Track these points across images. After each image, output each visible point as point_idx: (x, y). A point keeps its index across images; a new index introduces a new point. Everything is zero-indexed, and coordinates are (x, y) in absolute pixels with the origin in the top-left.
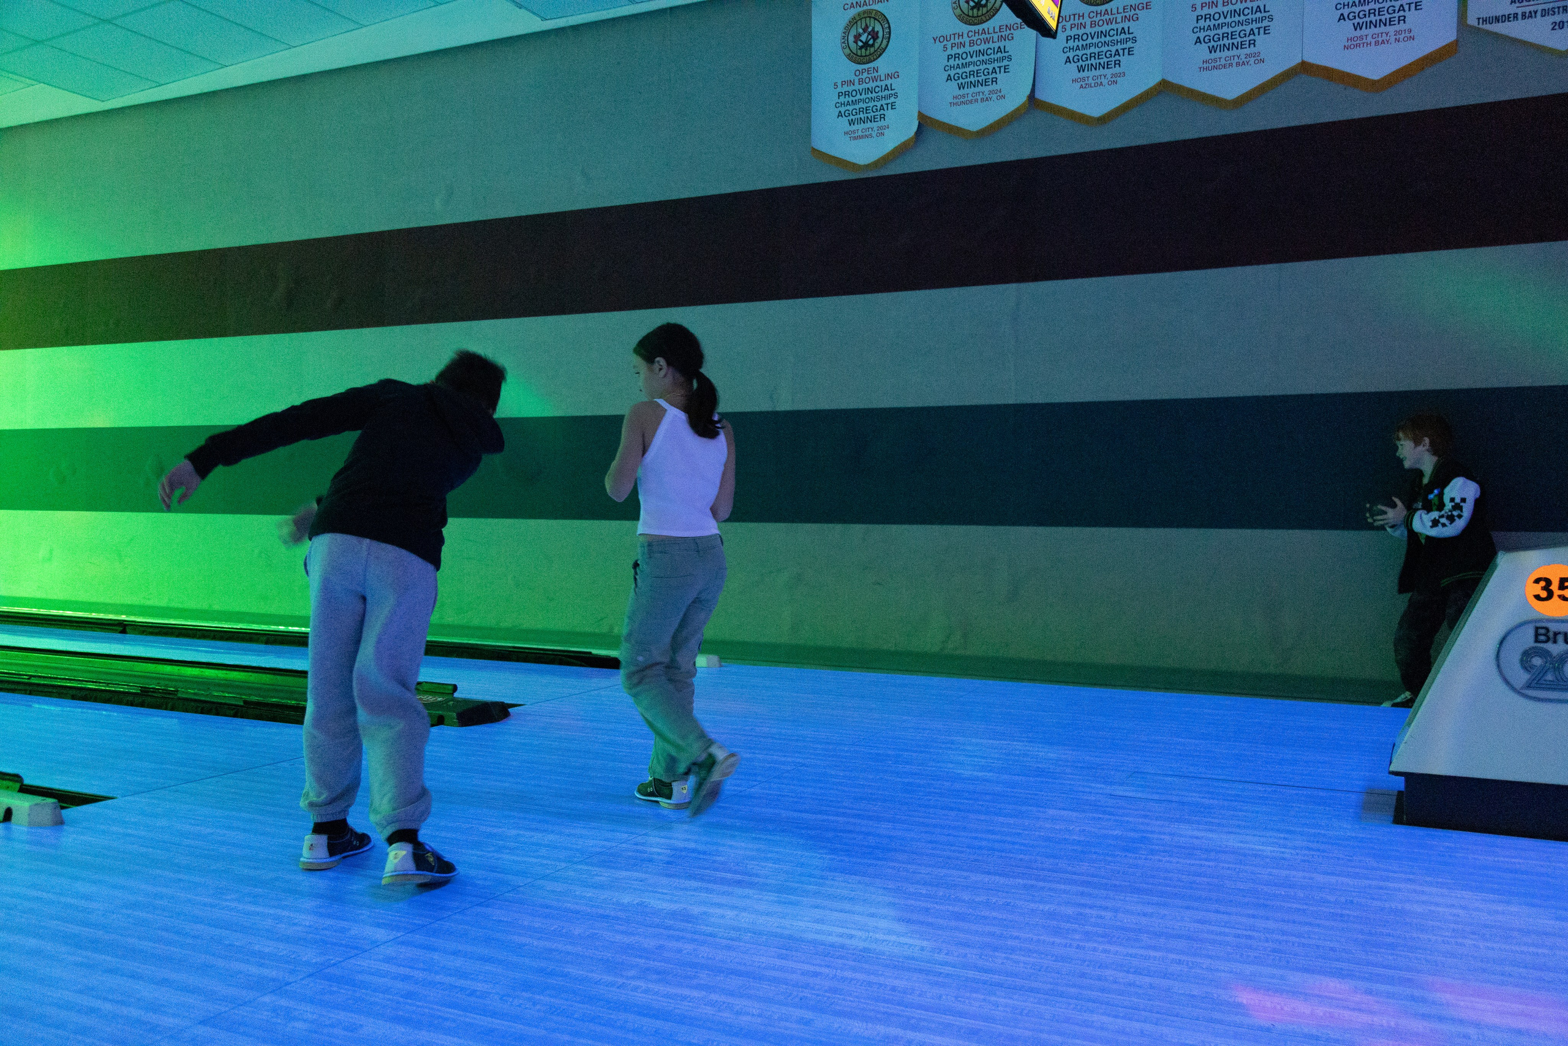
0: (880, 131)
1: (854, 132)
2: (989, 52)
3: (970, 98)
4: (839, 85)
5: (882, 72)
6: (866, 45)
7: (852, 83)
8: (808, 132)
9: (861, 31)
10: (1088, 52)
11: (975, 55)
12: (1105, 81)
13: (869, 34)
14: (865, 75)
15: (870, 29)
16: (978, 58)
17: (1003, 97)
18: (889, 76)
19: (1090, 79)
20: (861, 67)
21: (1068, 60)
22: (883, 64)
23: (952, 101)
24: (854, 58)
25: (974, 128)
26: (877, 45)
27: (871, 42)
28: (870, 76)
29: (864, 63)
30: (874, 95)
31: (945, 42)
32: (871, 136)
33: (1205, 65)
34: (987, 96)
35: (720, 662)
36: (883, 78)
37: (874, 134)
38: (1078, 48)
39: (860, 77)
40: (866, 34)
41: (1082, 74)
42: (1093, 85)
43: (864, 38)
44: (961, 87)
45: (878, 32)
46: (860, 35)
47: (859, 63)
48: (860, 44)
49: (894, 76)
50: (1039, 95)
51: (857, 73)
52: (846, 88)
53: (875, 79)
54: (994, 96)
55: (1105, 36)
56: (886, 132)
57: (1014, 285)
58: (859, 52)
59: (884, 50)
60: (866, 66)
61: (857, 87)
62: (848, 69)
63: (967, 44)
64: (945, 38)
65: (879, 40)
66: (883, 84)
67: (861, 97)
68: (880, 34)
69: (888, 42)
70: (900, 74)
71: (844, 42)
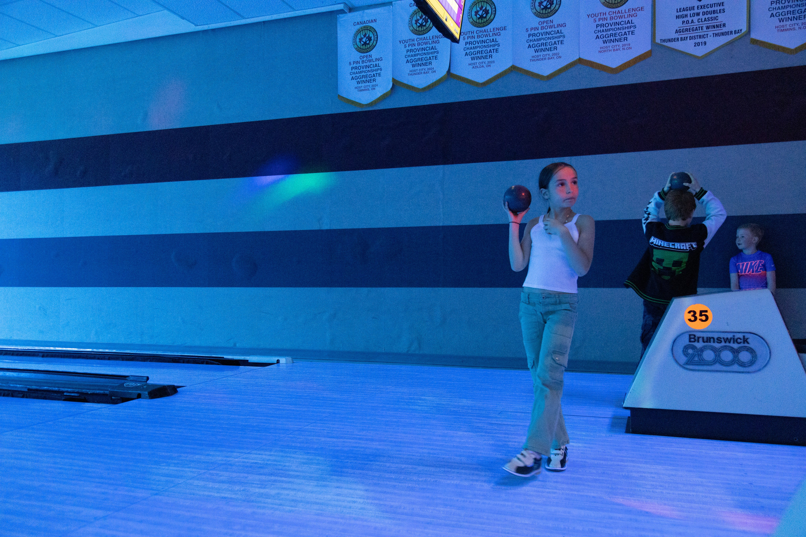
0: (373, 87)
1: (360, 87)
2: (427, 49)
4: (352, 63)
5: (374, 58)
6: (365, 44)
7: (359, 63)
8: (336, 87)
9: (363, 36)
10: (476, 50)
11: (420, 51)
12: (484, 65)
13: (367, 38)
14: (365, 59)
15: (367, 36)
18: (377, 59)
19: (478, 64)
20: (363, 55)
22: (374, 53)
23: (409, 73)
24: (359, 50)
25: (421, 87)
26: (371, 44)
27: (368, 42)
28: (367, 59)
30: (370, 69)
31: (405, 43)
32: (368, 90)
34: (427, 71)
35: (292, 360)
36: (374, 60)
37: (370, 89)
38: (471, 48)
39: (363, 59)
40: (365, 38)
41: (473, 61)
42: (479, 67)
43: (364, 40)
45: (371, 37)
46: (362, 39)
47: (361, 53)
48: (362, 43)
49: (380, 59)
50: (452, 71)
51: (361, 58)
52: (355, 65)
53: (370, 61)
56: (376, 88)
57: (441, 166)
58: (362, 47)
59: (375, 46)
60: (365, 54)
61: (361, 64)
62: (356, 56)
64: (405, 41)
65: (372, 41)
66: (374, 63)
67: (363, 70)
68: (373, 38)
69: (377, 42)
70: (383, 59)
71: (354, 42)
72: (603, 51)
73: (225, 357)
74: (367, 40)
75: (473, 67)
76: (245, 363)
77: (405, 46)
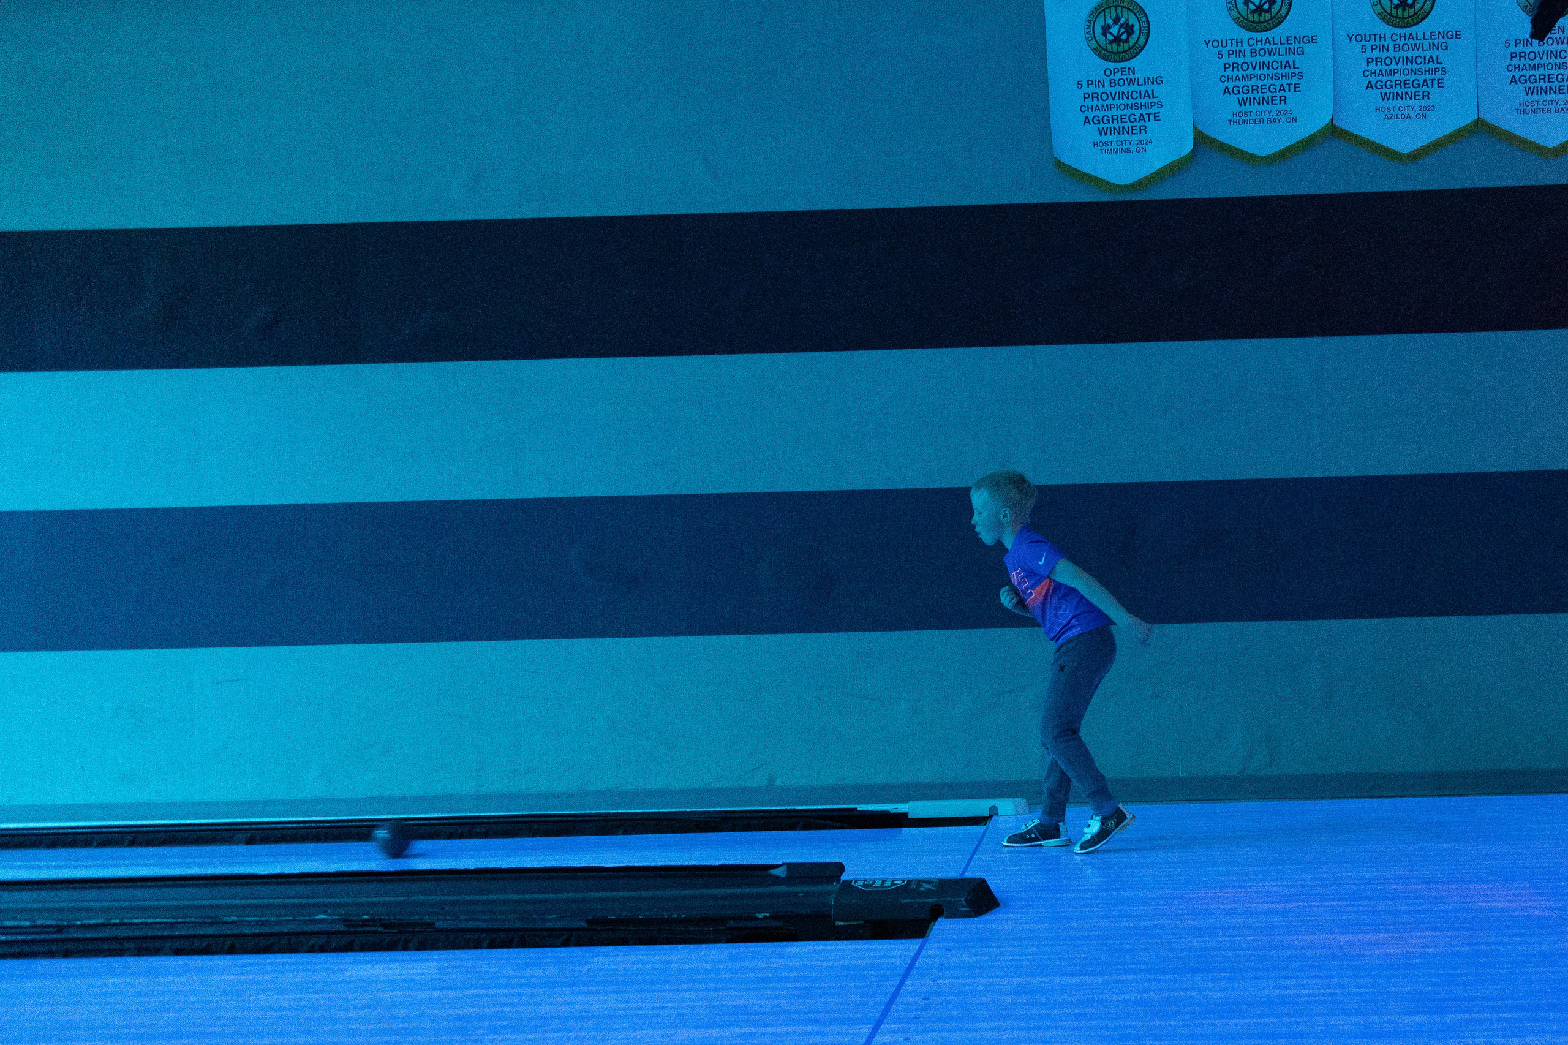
0: (1141, 146)
1: (1106, 143)
3: (1254, 117)
4: (1085, 84)
5: (1140, 75)
6: (1117, 39)
7: (1100, 83)
8: (1046, 137)
9: (1110, 22)
12: (1413, 114)
13: (1121, 26)
14: (1118, 76)
15: (1122, 21)
18: (1148, 80)
19: (1396, 109)
20: (1112, 66)
22: (1141, 65)
23: (1231, 118)
24: (1103, 53)
25: (1263, 153)
26: (1132, 41)
27: (1124, 37)
28: (1124, 77)
29: (1115, 62)
30: (1131, 101)
31: (1220, 48)
32: (1128, 150)
33: (1522, 108)
35: (1030, 809)
36: (1141, 81)
37: (1133, 149)
38: (1381, 73)
39: (1112, 77)
40: (1117, 27)
41: (1386, 103)
42: (1399, 116)
43: (1115, 30)
45: (1133, 26)
46: (1109, 27)
47: (1110, 61)
48: (1110, 37)
49: (1157, 80)
50: (1337, 123)
51: (1108, 72)
52: (1092, 89)
53: (1131, 82)
54: (1283, 119)
56: (1149, 147)
57: (1316, 340)
58: (1109, 47)
59: (1143, 48)
60: (1120, 65)
61: (1107, 89)
62: (1096, 67)
63: (1248, 54)
64: (1220, 43)
65: (1135, 36)
66: (1143, 89)
67: (1114, 102)
68: (1136, 28)
69: (1147, 39)
70: (1164, 79)
71: (1088, 33)
73: (861, 807)
74: (1122, 30)
75: (1386, 117)
76: (899, 821)
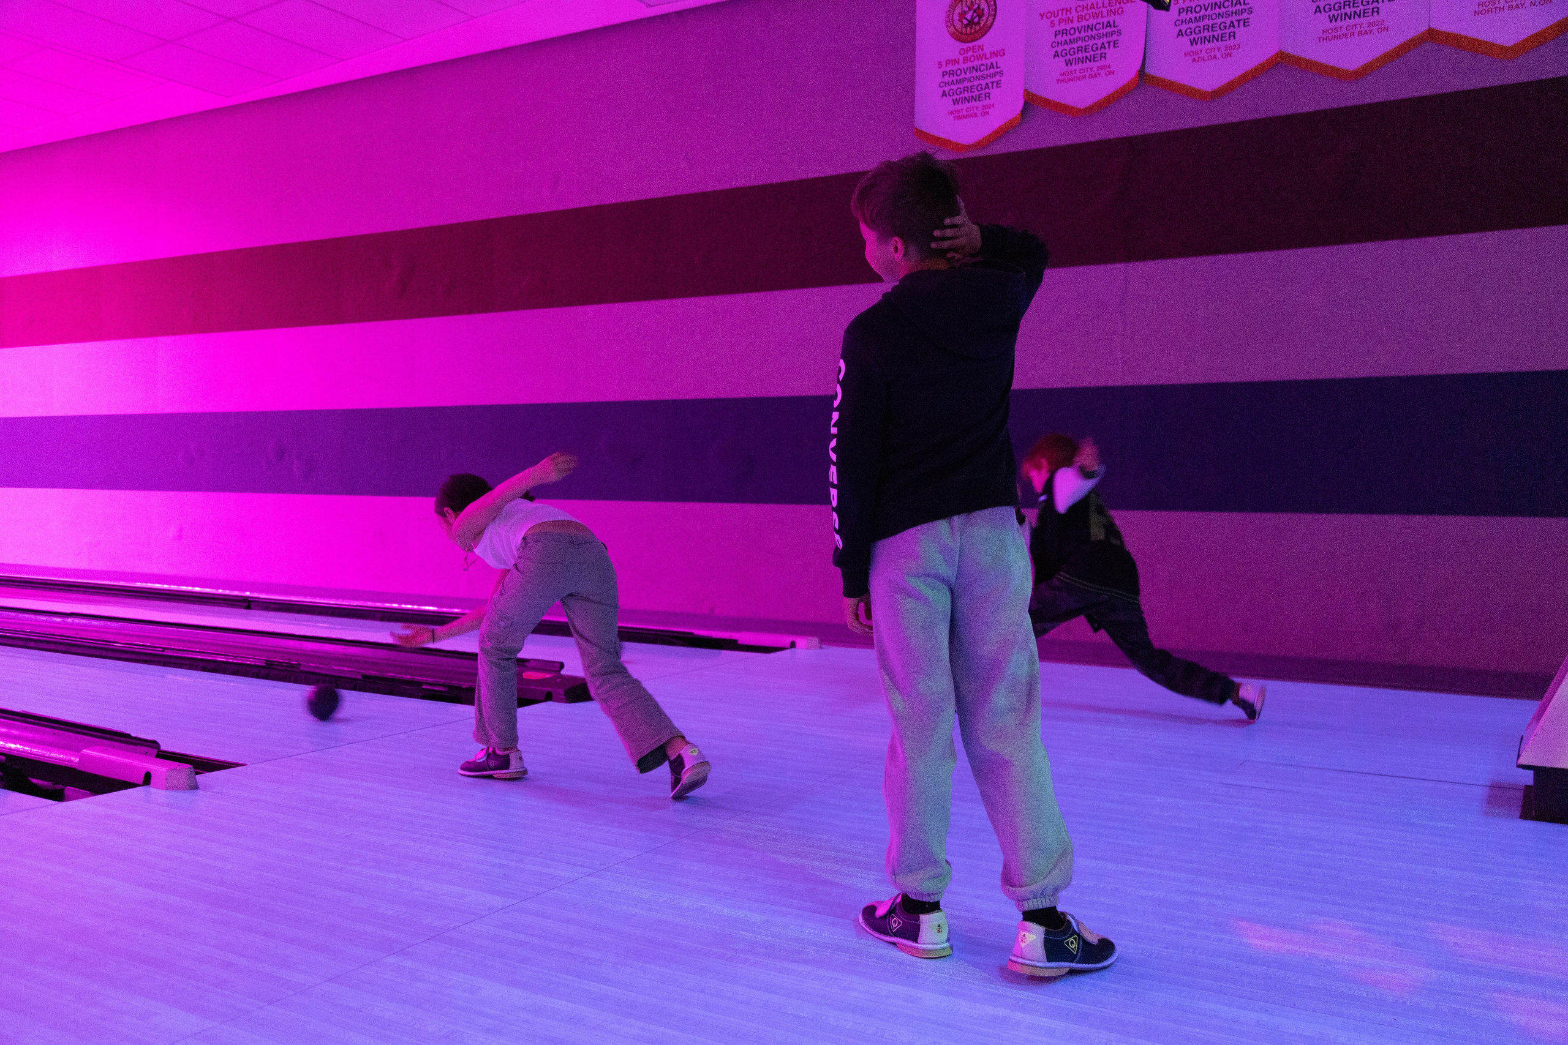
0: (985, 111)
1: (958, 111)
2: (1098, 26)
3: (1078, 74)
4: (944, 64)
5: (987, 51)
6: (971, 23)
7: (956, 62)
8: (912, 113)
9: (966, 9)
11: (1083, 30)
12: (1218, 55)
13: (974, 12)
14: (970, 53)
15: (976, 7)
16: (1087, 34)
17: (1112, 73)
18: (995, 54)
19: (1203, 52)
20: (965, 46)
21: (1180, 33)
22: (989, 42)
23: (1059, 77)
24: (958, 37)
25: (1082, 105)
26: (982, 23)
27: (976, 20)
28: (975, 54)
29: (968, 42)
30: (979, 73)
31: (1053, 18)
32: (976, 115)
33: (1325, 35)
34: (1096, 72)
35: (820, 644)
36: (988, 56)
37: (979, 113)
38: (1191, 20)
39: (966, 55)
40: (972, 12)
41: (1195, 48)
42: (1206, 58)
43: (969, 16)
44: (1068, 63)
45: (983, 9)
46: (965, 13)
47: (963, 42)
48: (965, 22)
49: (1001, 53)
50: (1150, 70)
51: (962, 52)
52: (950, 67)
53: (980, 57)
54: (1103, 72)
55: (1220, 8)
56: (991, 111)
57: (1121, 266)
58: (964, 30)
59: (990, 27)
60: (971, 45)
61: (962, 66)
62: (953, 49)
63: (1075, 19)
64: (1053, 14)
65: (984, 18)
66: (989, 62)
67: (966, 76)
68: (986, 12)
69: (994, 20)
70: (1006, 52)
71: (949, 21)
72: (1484, 12)
74: (975, 15)
75: (1194, 60)
76: (732, 645)
77: (1052, 24)
